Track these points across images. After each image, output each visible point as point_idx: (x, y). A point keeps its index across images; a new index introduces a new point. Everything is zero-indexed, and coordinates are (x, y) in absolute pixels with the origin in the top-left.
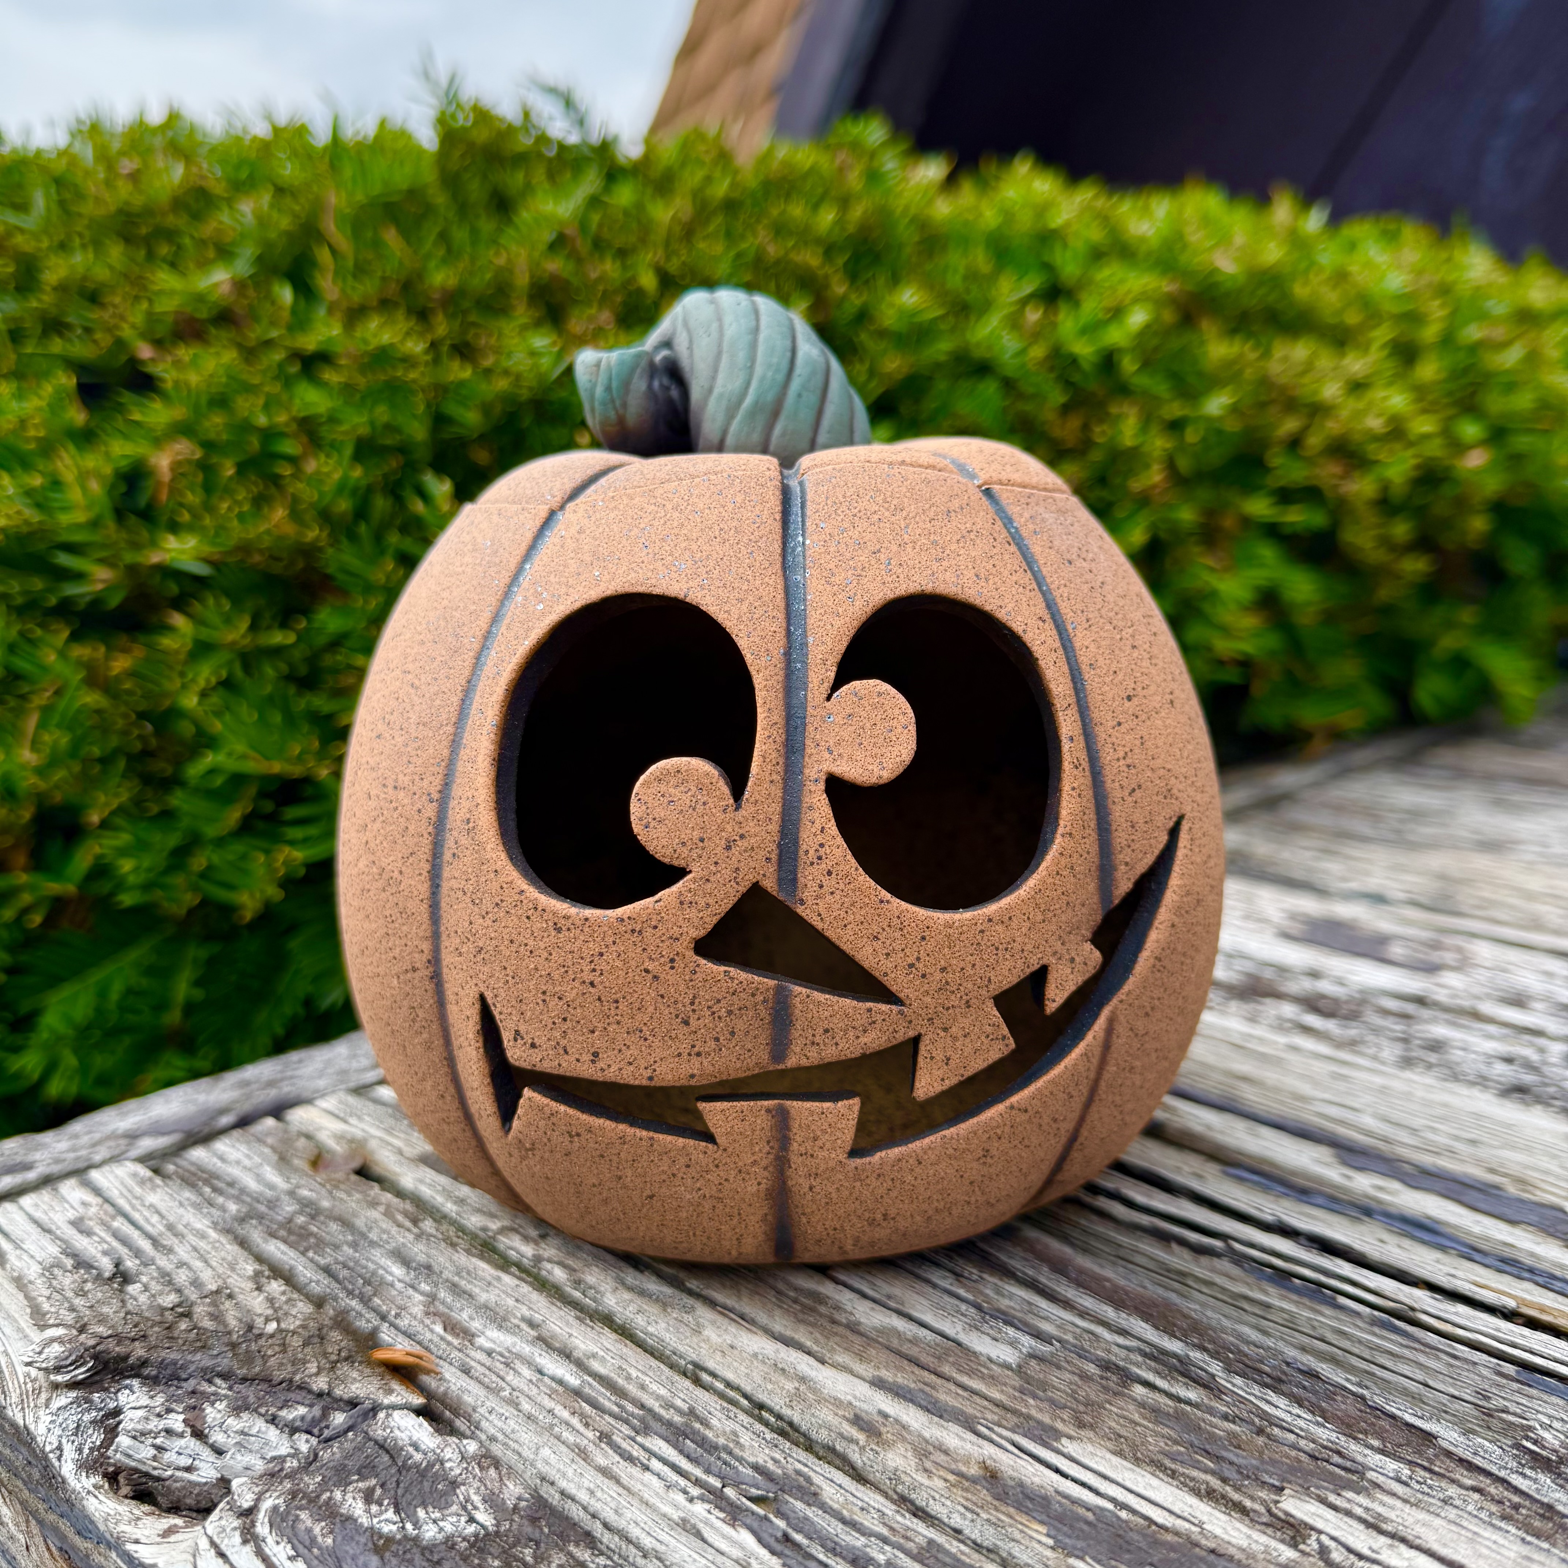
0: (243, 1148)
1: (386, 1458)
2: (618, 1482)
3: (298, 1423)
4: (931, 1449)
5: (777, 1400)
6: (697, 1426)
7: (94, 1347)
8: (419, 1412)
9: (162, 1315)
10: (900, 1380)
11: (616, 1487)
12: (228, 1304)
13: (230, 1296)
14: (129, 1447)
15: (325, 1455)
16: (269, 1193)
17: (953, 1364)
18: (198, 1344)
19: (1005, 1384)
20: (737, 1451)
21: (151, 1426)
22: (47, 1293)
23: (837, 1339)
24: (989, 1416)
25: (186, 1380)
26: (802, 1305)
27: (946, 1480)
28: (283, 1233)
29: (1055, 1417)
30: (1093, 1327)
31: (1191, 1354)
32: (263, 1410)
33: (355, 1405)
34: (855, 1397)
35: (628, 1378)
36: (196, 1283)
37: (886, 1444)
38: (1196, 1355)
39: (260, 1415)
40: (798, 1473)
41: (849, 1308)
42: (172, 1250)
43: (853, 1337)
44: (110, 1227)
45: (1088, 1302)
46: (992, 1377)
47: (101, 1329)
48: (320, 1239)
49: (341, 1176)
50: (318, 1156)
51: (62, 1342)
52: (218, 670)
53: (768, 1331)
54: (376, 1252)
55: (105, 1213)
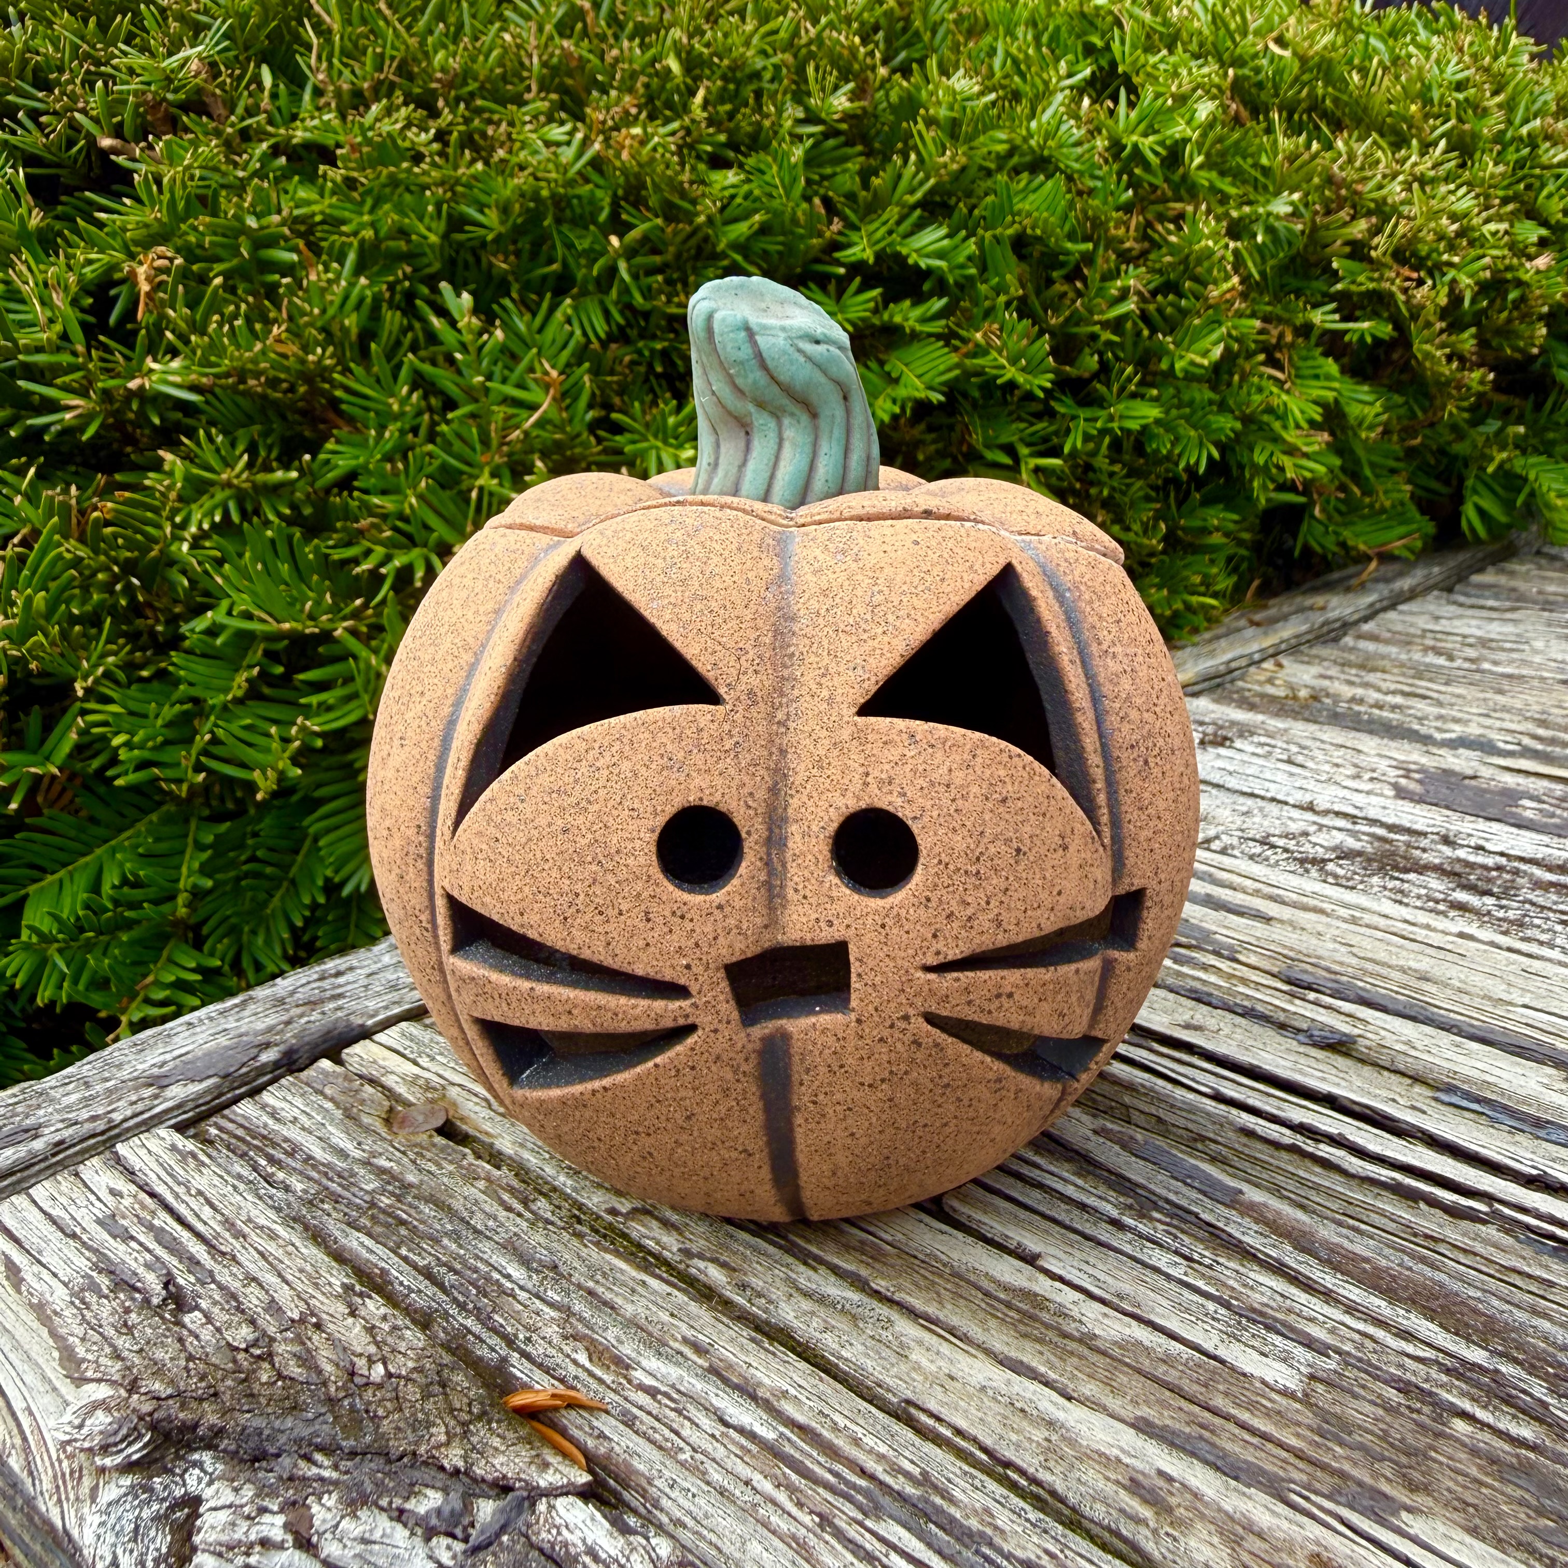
0: (298, 1101)
3: (434, 1521)
4: (1240, 1531)
5: (1028, 1457)
6: (938, 1501)
7: (151, 1414)
8: (587, 1494)
9: (235, 1361)
10: (1168, 1422)
12: (317, 1339)
13: (318, 1326)
16: (340, 1164)
17: (1226, 1394)
18: (288, 1403)
19: (1298, 1424)
20: (997, 1540)
21: (239, 1535)
22: (79, 1331)
23: (1075, 1360)
24: (1296, 1475)
25: (278, 1456)
26: (1019, 1311)
28: (365, 1221)
29: (1376, 1475)
30: (1371, 1330)
31: (1503, 1369)
32: (384, 1502)
33: (504, 1490)
34: (1122, 1450)
35: (835, 1428)
36: (273, 1307)
37: (1185, 1525)
38: (1506, 1369)
39: (382, 1509)
41: (1075, 1313)
42: (234, 1258)
43: (1095, 1358)
44: (151, 1227)
45: (1354, 1293)
46: (1279, 1413)
47: (157, 1386)
48: (414, 1230)
49: (423, 1138)
50: (391, 1110)
51: (108, 1410)
52: (210, 513)
53: (989, 1352)
54: (485, 1247)
55: (143, 1207)
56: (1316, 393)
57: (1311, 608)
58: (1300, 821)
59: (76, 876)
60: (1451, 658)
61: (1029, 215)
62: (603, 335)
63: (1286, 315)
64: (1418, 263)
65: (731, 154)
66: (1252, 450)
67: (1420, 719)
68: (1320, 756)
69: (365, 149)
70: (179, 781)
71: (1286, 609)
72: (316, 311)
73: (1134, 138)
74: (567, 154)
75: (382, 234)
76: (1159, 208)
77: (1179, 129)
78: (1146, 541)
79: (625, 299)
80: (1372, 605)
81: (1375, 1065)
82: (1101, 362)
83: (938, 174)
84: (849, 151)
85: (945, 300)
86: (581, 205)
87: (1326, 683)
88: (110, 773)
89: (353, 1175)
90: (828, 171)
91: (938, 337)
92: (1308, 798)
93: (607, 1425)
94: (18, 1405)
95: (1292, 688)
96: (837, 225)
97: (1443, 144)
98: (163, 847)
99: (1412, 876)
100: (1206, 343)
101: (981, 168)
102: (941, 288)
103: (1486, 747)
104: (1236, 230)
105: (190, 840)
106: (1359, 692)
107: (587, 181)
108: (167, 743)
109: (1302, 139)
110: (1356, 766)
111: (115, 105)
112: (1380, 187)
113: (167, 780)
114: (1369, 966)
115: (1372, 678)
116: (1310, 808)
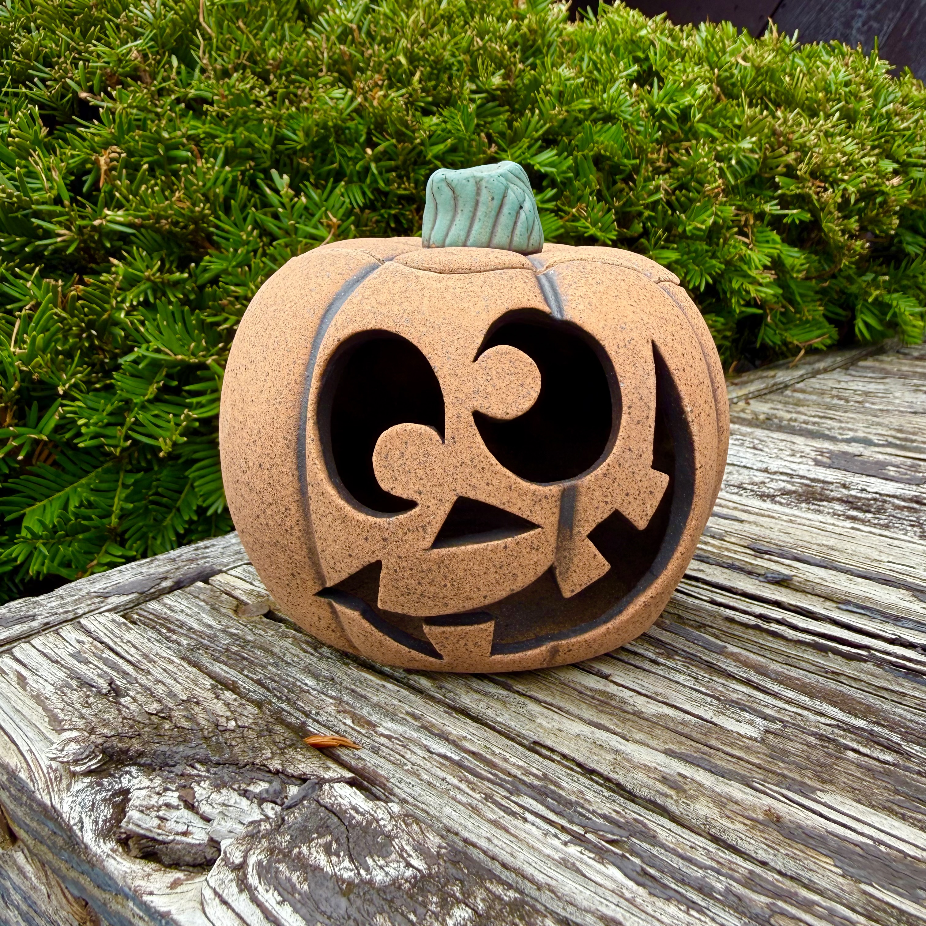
0: (185, 602)
1: (336, 819)
2: (507, 831)
3: (265, 795)
4: (725, 800)
5: (603, 767)
6: (553, 787)
7: (102, 744)
8: (351, 783)
9: (150, 719)
10: (684, 751)
11: (507, 836)
12: (197, 709)
13: (197, 703)
14: (139, 819)
15: (290, 819)
16: (208, 632)
17: (717, 739)
18: (181, 739)
19: (758, 753)
20: (587, 805)
21: (153, 802)
23: (630, 723)
24: (757, 776)
25: (174, 766)
26: (599, 700)
27: (745, 824)
28: (223, 658)
29: (803, 776)
30: (800, 711)
32: (236, 787)
33: (304, 780)
34: (658, 764)
35: (493, 753)
36: (172, 694)
37: (694, 798)
38: (876, 729)
39: (234, 790)
40: (635, 820)
41: (631, 701)
42: (149, 672)
43: (641, 722)
44: (100, 658)
45: (790, 694)
46: (747, 747)
47: (105, 731)
48: (252, 662)
49: (257, 619)
50: (237, 606)
51: (78, 742)
52: (138, 296)
53: (581, 719)
54: (293, 670)
55: (96, 647)
56: (767, 251)
57: (767, 377)
58: (760, 477)
59: (54, 503)
60: (847, 401)
61: (602, 143)
62: (361, 205)
63: (750, 207)
64: (825, 179)
65: (435, 109)
66: (731, 282)
67: (829, 429)
68: (772, 446)
69: (230, 97)
70: (115, 447)
71: (752, 377)
72: (201, 183)
73: (662, 105)
74: (342, 104)
75: (238, 143)
76: (677, 145)
77: (687, 100)
79: (374, 186)
80: (801, 376)
81: (803, 591)
82: (644, 227)
83: (551, 121)
84: (502, 109)
85: (555, 191)
86: (350, 133)
87: (775, 412)
88: (75, 441)
89: (216, 636)
90: (490, 119)
91: (552, 211)
92: (764, 466)
93: (364, 753)
94: (24, 749)
95: (756, 414)
96: (494, 148)
97: (837, 114)
98: (104, 486)
99: (825, 503)
100: (704, 217)
101: (576, 119)
102: (553, 184)
103: (867, 442)
104: (719, 158)
105: (120, 483)
106: (794, 416)
107: (352, 119)
108: (109, 425)
109: (758, 109)
110: (792, 450)
111: (90, 74)
112: (802, 137)
113: (109, 445)
114: (800, 543)
115: (802, 409)
116: (766, 471)
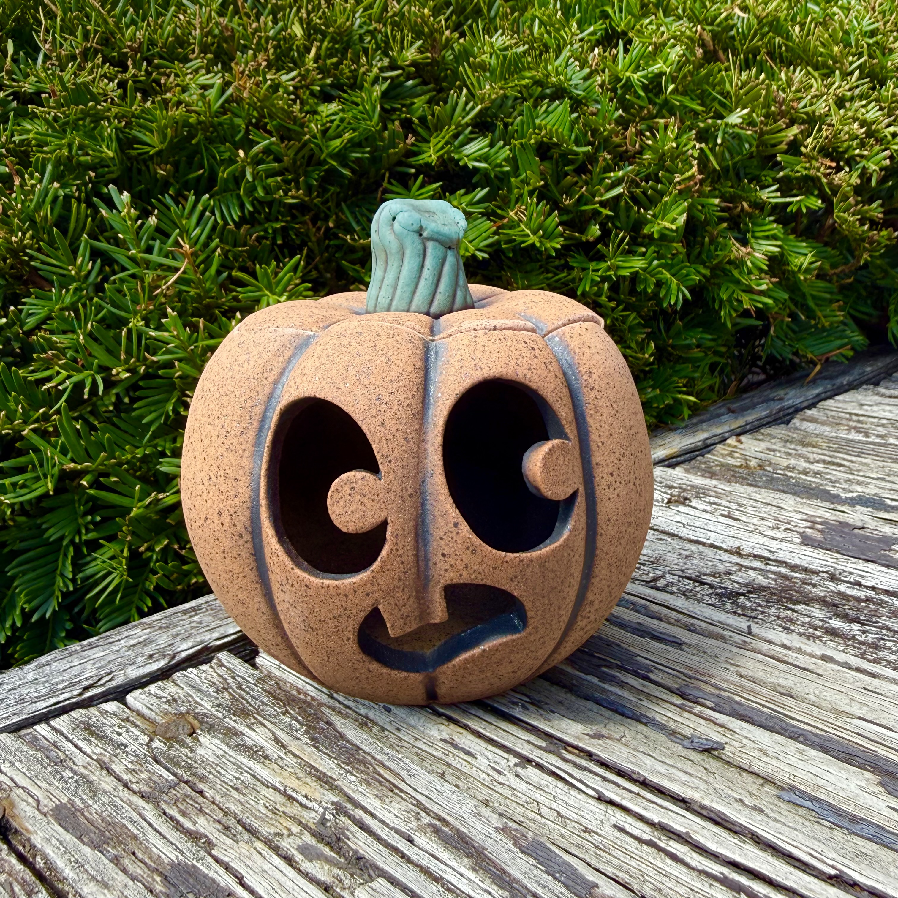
56: (766, 249)
57: (773, 400)
58: (727, 563)
60: (867, 435)
61: (545, 128)
62: (236, 218)
63: (743, 195)
64: (838, 156)
65: (335, 93)
67: (834, 483)
68: (752, 512)
69: (63, 94)
71: (756, 400)
72: (19, 206)
73: (628, 74)
74: (212, 94)
76: (649, 122)
77: (658, 66)
78: (640, 356)
79: (252, 194)
80: (818, 395)
81: (738, 767)
82: (603, 230)
83: (484, 101)
84: (424, 88)
85: (487, 190)
86: (223, 130)
87: (772, 455)
90: (408, 102)
91: (483, 214)
92: (737, 544)
95: (746, 459)
96: (411, 139)
97: (857, 73)
100: (674, 214)
102: (485, 181)
104: (705, 136)
106: (793, 461)
107: (228, 111)
109: (754, 72)
110: (777, 519)
115: (805, 451)
116: (738, 552)
